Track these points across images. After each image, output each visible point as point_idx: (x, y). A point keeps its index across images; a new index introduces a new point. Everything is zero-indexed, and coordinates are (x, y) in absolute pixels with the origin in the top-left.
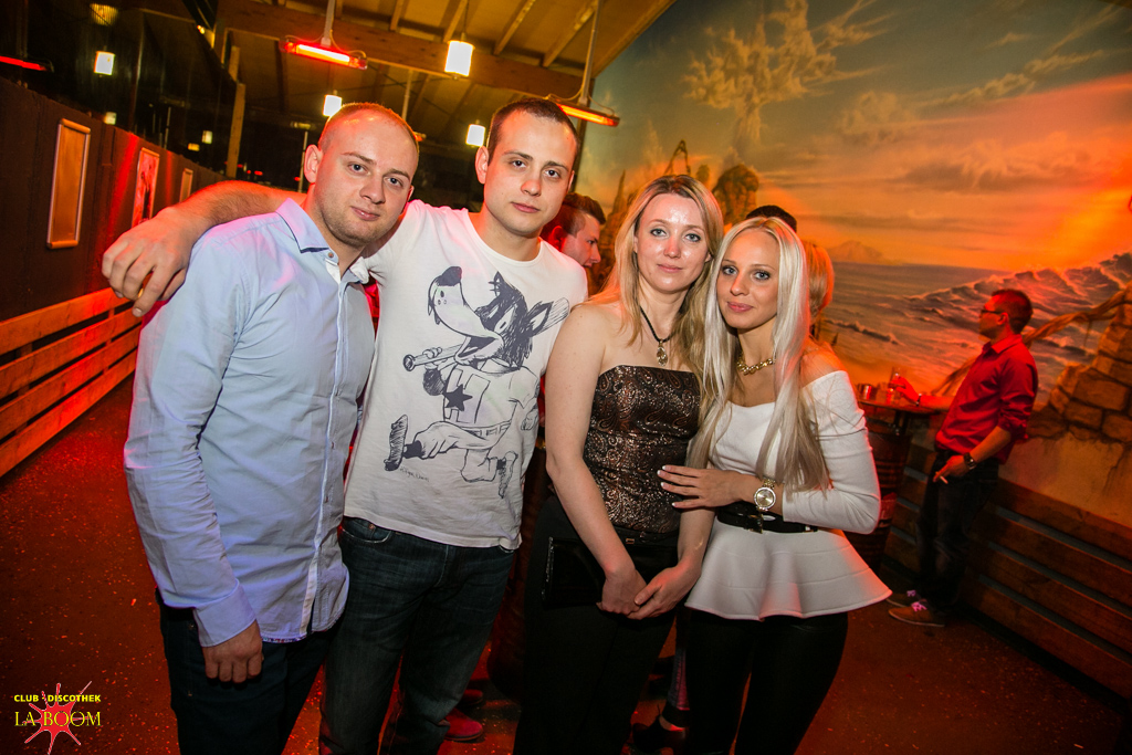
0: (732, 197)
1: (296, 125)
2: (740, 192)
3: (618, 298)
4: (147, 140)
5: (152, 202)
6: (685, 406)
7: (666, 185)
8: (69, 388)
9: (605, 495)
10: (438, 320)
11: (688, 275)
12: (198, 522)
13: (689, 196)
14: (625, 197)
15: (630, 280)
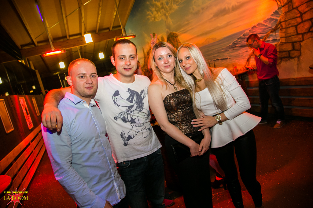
0: (173, 41)
1: (55, 74)
2: (174, 39)
3: (158, 79)
4: (19, 95)
5: (28, 110)
6: (187, 98)
7: (157, 46)
8: (29, 167)
9: (179, 128)
10: (118, 105)
11: (173, 66)
12: (80, 186)
13: (164, 46)
14: (146, 54)
15: (159, 73)
